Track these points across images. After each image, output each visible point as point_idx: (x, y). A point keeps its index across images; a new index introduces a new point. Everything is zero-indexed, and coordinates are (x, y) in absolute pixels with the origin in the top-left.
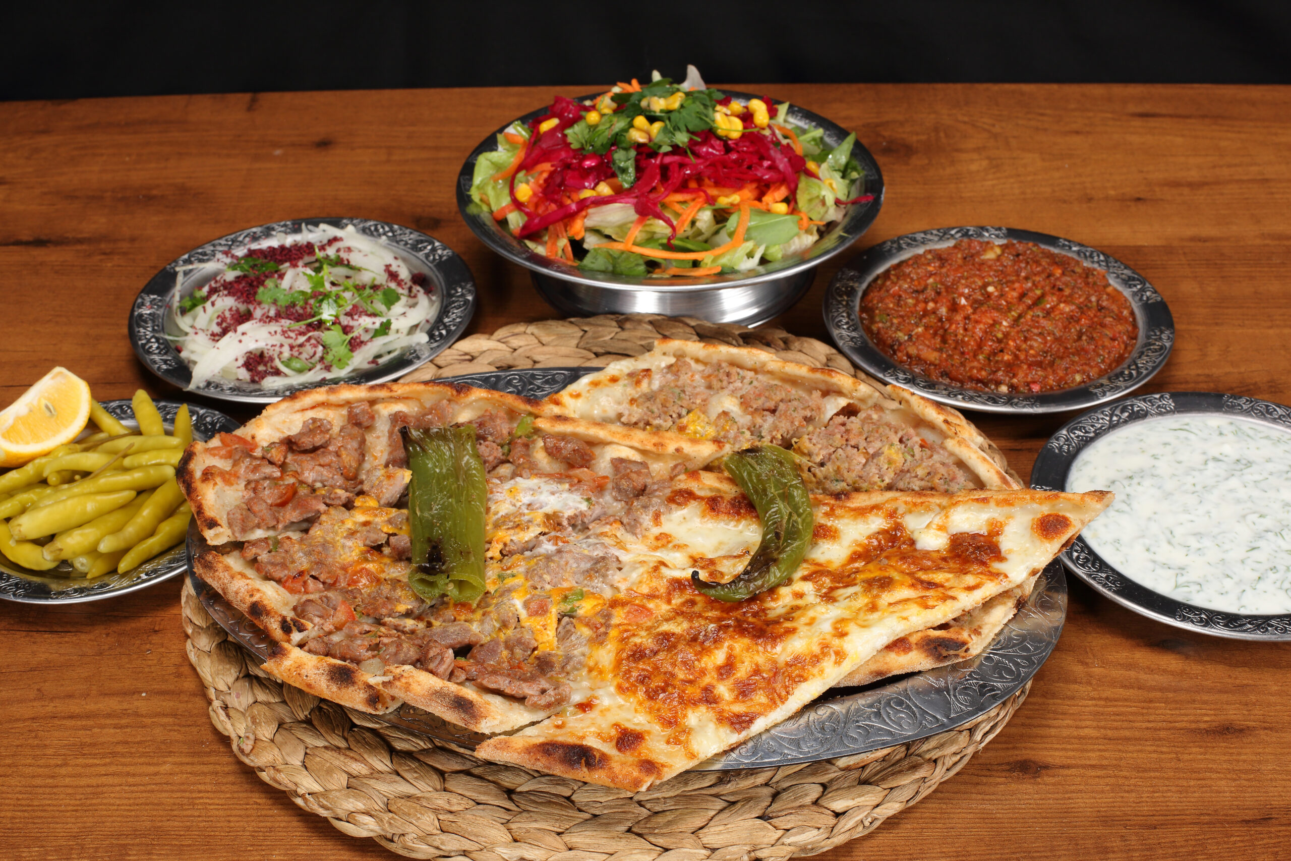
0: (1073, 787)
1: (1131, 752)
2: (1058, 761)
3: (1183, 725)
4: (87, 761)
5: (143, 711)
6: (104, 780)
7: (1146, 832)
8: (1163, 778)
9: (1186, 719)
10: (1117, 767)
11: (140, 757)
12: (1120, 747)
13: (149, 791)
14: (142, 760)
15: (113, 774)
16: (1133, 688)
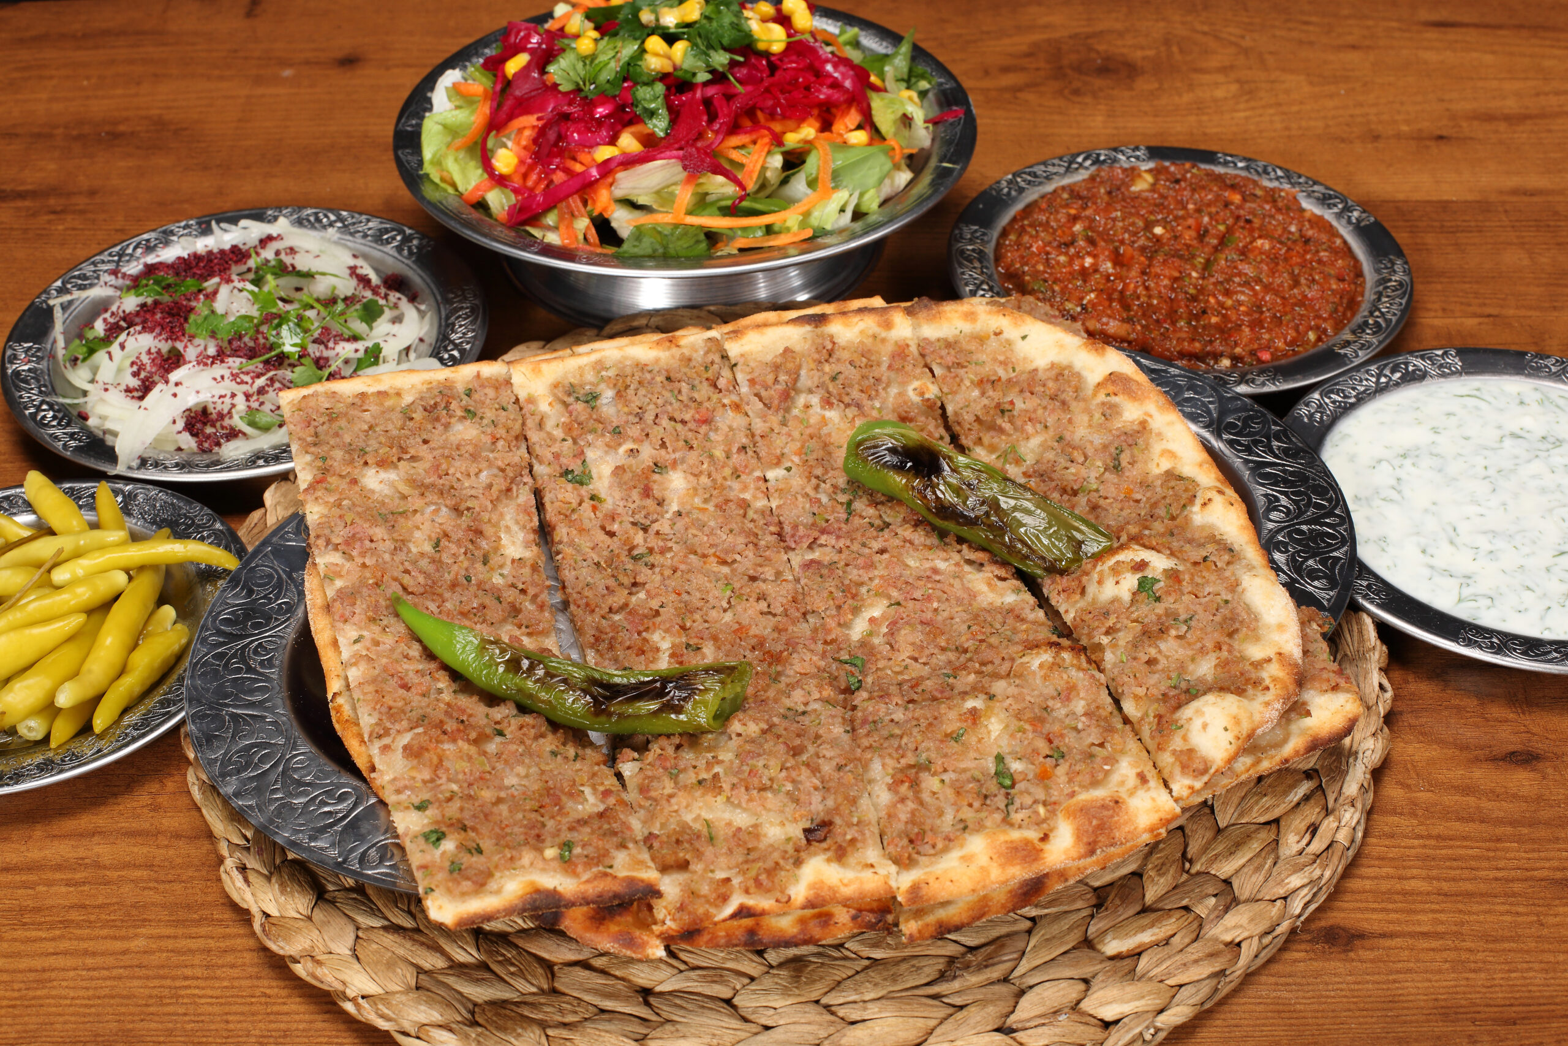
0: (1400, 965)
1: (1477, 914)
2: (1376, 928)
3: (1545, 873)
4: (28, 934)
5: (106, 860)
6: (52, 961)
7: (1502, 1030)
8: (1521, 951)
9: (1547, 865)
10: (1457, 935)
11: (102, 927)
12: (1460, 906)
13: (114, 978)
14: (105, 932)
15: (65, 953)
16: (1473, 821)
